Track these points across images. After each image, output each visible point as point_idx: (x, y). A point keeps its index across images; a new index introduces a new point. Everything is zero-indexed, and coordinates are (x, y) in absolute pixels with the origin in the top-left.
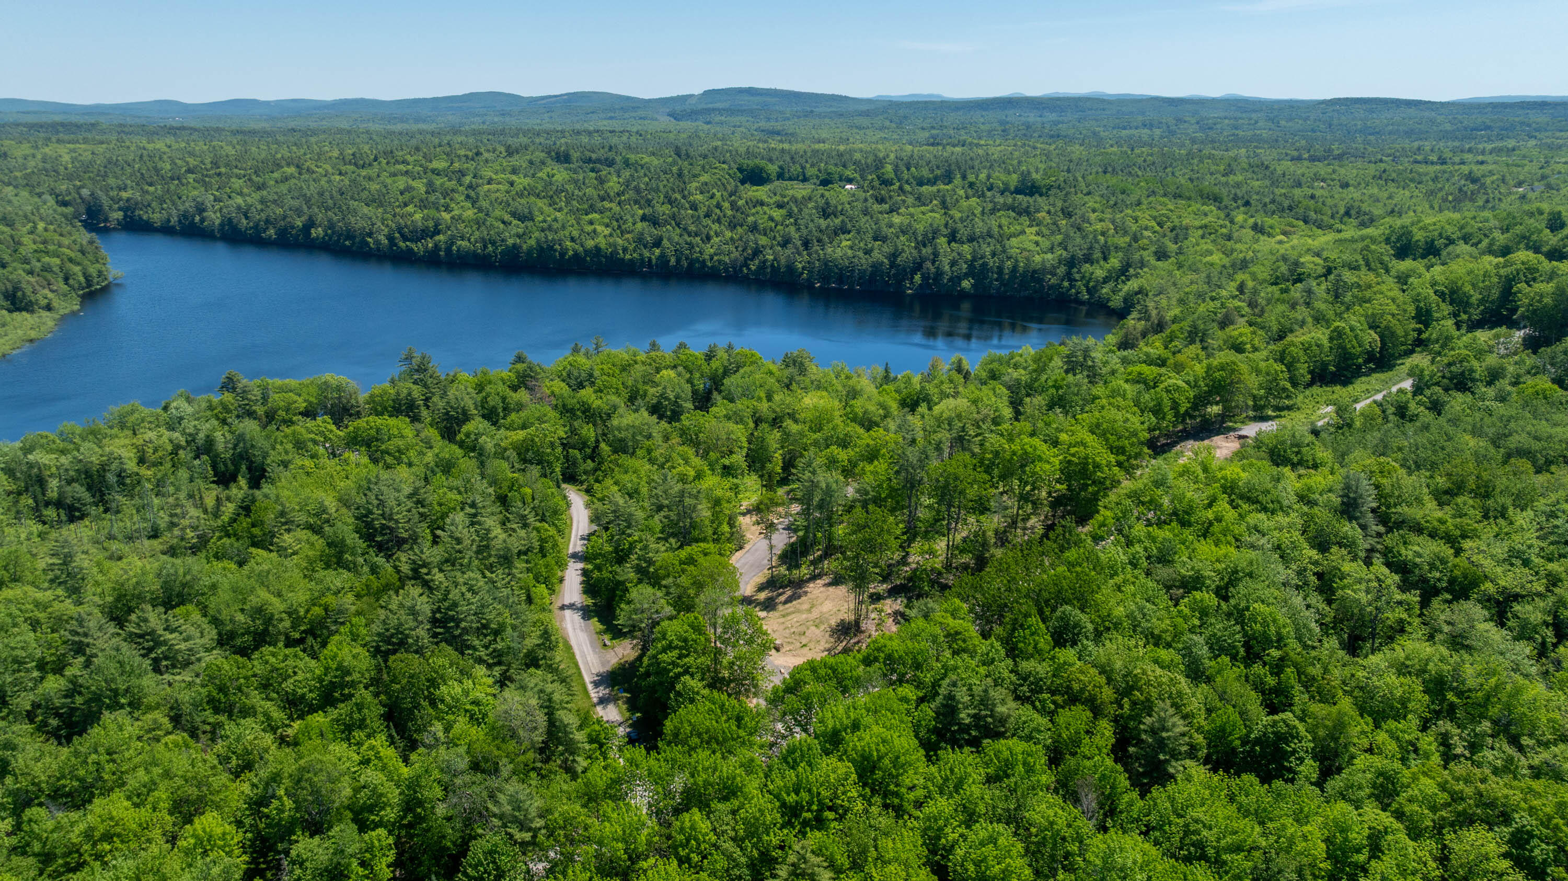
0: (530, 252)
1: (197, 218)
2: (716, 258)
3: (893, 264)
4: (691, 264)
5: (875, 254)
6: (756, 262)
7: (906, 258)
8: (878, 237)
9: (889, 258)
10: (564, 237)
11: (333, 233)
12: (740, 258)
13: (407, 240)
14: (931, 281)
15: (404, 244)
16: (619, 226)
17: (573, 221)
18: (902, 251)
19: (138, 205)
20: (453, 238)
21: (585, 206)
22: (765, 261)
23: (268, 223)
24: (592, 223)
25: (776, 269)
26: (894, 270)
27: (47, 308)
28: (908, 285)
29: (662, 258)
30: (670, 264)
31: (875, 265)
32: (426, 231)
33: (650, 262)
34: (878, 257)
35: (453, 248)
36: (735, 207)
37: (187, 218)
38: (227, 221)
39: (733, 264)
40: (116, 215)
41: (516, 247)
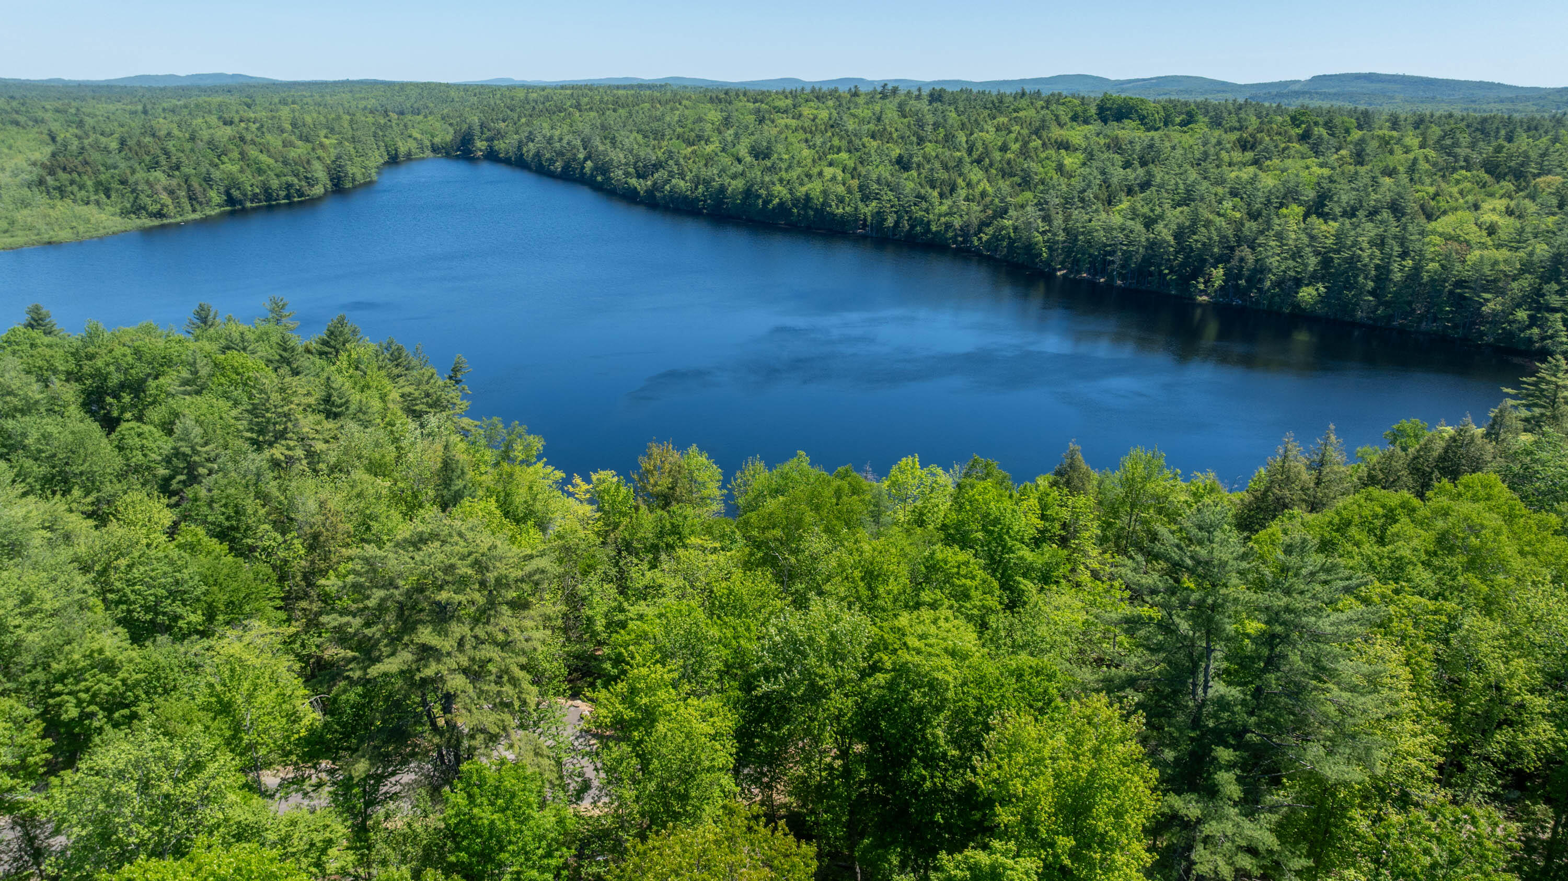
0: (733, 196)
1: (525, 149)
2: (943, 220)
3: (1181, 247)
4: (912, 227)
5: (1160, 227)
6: (990, 230)
7: (1210, 239)
8: (1187, 199)
9: (1179, 235)
10: (781, 180)
11: (596, 168)
12: (975, 222)
13: (639, 176)
14: (1242, 282)
15: (633, 181)
16: (855, 169)
17: (809, 161)
18: (1208, 224)
19: (499, 135)
20: (671, 175)
21: (844, 144)
22: (1003, 228)
23: (560, 154)
24: (831, 164)
25: (1012, 242)
26: (1181, 257)
27: (160, 214)
28: (1202, 287)
29: (880, 216)
30: (886, 224)
31: (1152, 245)
32: (658, 166)
33: (865, 220)
34: (1164, 232)
35: (667, 187)
36: (1024, 152)
37: (520, 148)
38: (538, 152)
39: (965, 231)
40: (481, 145)
41: (722, 189)
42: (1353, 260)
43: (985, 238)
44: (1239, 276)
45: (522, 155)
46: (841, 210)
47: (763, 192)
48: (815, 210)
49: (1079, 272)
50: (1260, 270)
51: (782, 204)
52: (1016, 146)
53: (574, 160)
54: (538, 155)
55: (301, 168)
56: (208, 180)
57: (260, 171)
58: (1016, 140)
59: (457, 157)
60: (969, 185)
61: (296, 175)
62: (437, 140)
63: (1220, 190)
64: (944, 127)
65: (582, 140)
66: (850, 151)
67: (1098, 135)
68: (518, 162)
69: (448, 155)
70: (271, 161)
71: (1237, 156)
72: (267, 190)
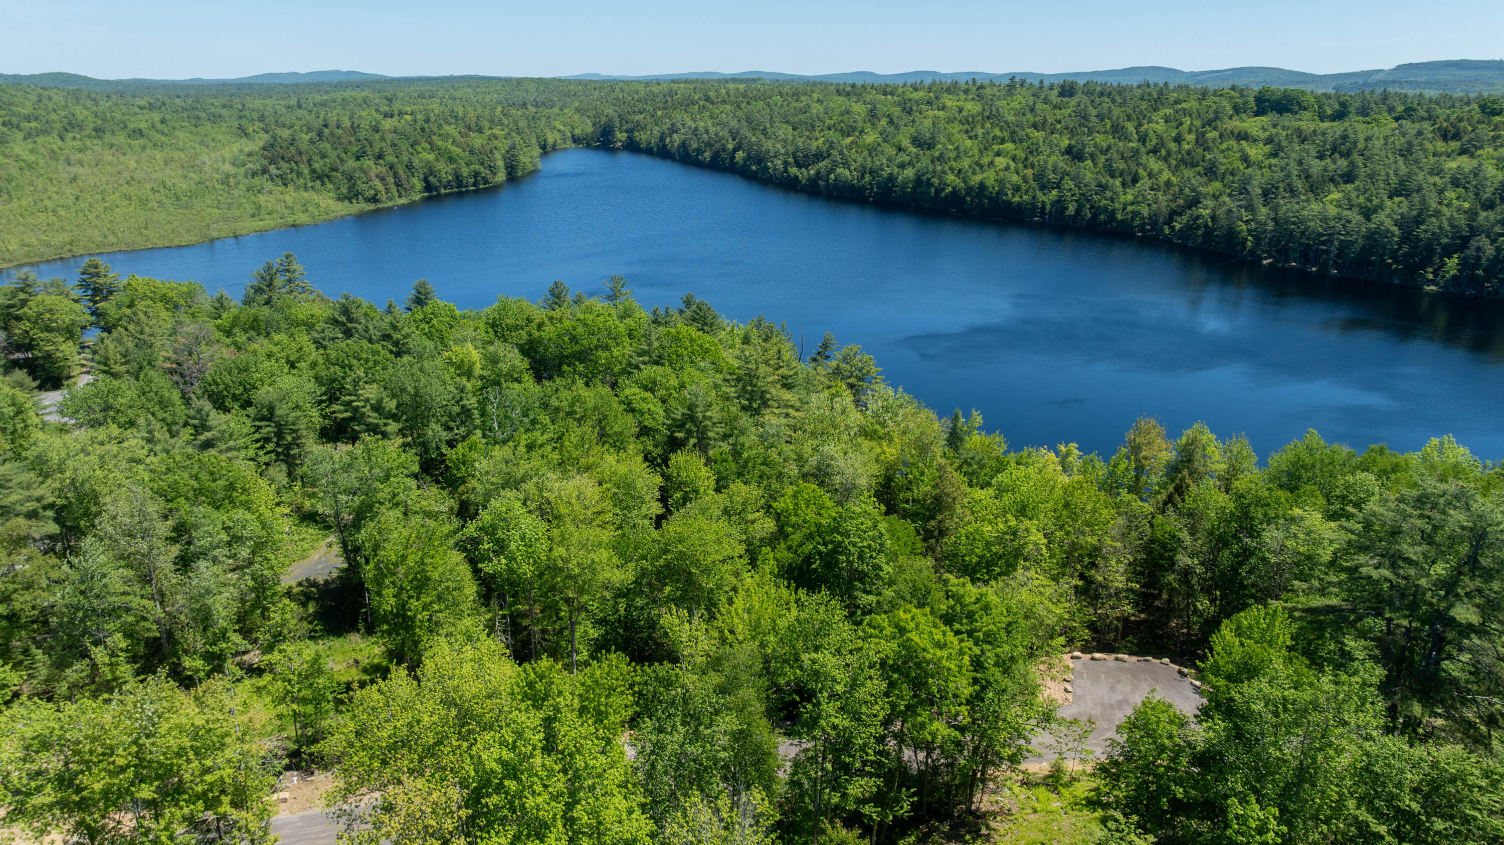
0: (904, 185)
1: (668, 140)
2: (1130, 208)
3: (1407, 237)
4: (1095, 216)
5: (1379, 217)
6: (1185, 218)
7: (1440, 228)
8: (1401, 190)
9: (1405, 225)
10: (951, 169)
11: (749, 157)
12: (1165, 211)
13: (799, 165)
14: (1480, 272)
15: (793, 170)
16: (1026, 159)
17: (976, 151)
18: (1436, 215)
19: (638, 127)
20: (835, 164)
21: (1006, 134)
22: (1198, 217)
23: (709, 144)
24: (998, 154)
25: (1209, 231)
26: (1406, 247)
27: (374, 199)
28: (1430, 276)
29: (1059, 204)
30: (1067, 213)
31: (1371, 236)
32: (819, 156)
33: (1043, 208)
34: (1385, 222)
35: (832, 176)
36: (1200, 140)
37: (662, 138)
38: (684, 143)
39: (1153, 220)
40: (621, 136)
41: (891, 178)
43: (1178, 226)
44: (1476, 266)
45: (665, 146)
46: (1017, 199)
47: (935, 181)
48: (991, 199)
49: (1287, 261)
51: (955, 192)
52: (1191, 137)
53: (724, 150)
54: (683, 145)
55: (483, 156)
56: (410, 167)
57: (451, 160)
58: (1190, 131)
59: (597, 148)
60: (1150, 175)
61: (482, 164)
62: (577, 132)
63: (1437, 180)
64: (1109, 118)
65: (730, 131)
66: (1014, 141)
67: (1275, 126)
68: (661, 152)
69: (588, 146)
70: (459, 151)
71: (1440, 146)
72: (458, 177)
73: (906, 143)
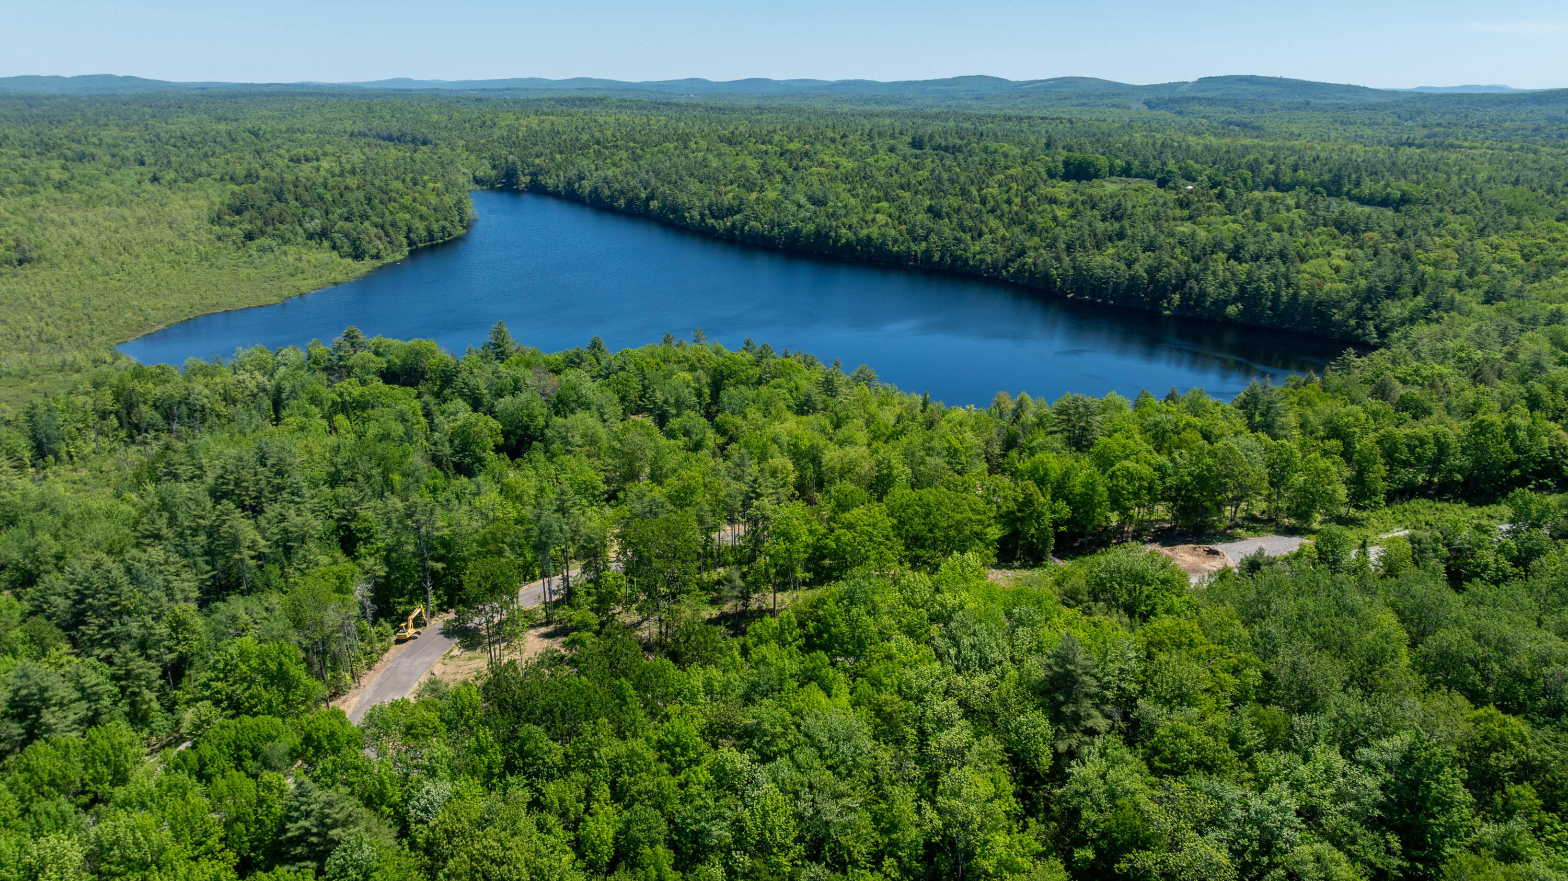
0: (808, 237)
1: (577, 185)
2: (978, 257)
3: (1152, 279)
4: (954, 261)
5: (1136, 266)
6: (1016, 265)
7: (1170, 275)
8: (1150, 247)
9: (1151, 271)
10: (843, 224)
11: (664, 207)
12: (1002, 259)
13: (715, 217)
14: (1192, 303)
15: (710, 221)
16: (900, 216)
17: (860, 209)
18: (1168, 265)
19: (543, 171)
20: (747, 218)
21: (881, 194)
22: (1025, 264)
23: (622, 192)
24: (877, 211)
25: (1032, 274)
26: (1152, 287)
28: (1166, 305)
29: (928, 253)
30: (934, 259)
31: (1132, 278)
32: (731, 211)
33: (916, 255)
34: (1139, 269)
35: (746, 228)
36: (1024, 204)
37: (570, 183)
38: (596, 189)
39: (995, 265)
40: (525, 179)
41: (797, 231)
42: (1259, 289)
43: (1012, 270)
44: (1190, 299)
46: (896, 249)
47: (833, 234)
48: (875, 247)
49: (1083, 295)
50: (1203, 295)
51: (848, 243)
52: (1018, 200)
53: (638, 199)
55: (445, 212)
56: (395, 226)
57: (422, 218)
59: (500, 190)
60: (991, 231)
61: (444, 220)
62: (479, 174)
63: (1171, 240)
65: (641, 182)
66: (888, 200)
67: (1075, 192)
68: (569, 197)
69: (492, 188)
70: (424, 208)
71: (1178, 212)
72: (430, 232)
73: (803, 200)
